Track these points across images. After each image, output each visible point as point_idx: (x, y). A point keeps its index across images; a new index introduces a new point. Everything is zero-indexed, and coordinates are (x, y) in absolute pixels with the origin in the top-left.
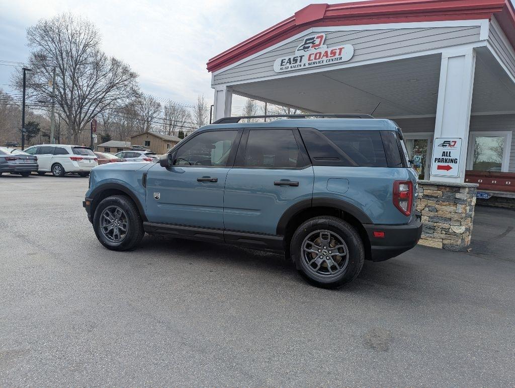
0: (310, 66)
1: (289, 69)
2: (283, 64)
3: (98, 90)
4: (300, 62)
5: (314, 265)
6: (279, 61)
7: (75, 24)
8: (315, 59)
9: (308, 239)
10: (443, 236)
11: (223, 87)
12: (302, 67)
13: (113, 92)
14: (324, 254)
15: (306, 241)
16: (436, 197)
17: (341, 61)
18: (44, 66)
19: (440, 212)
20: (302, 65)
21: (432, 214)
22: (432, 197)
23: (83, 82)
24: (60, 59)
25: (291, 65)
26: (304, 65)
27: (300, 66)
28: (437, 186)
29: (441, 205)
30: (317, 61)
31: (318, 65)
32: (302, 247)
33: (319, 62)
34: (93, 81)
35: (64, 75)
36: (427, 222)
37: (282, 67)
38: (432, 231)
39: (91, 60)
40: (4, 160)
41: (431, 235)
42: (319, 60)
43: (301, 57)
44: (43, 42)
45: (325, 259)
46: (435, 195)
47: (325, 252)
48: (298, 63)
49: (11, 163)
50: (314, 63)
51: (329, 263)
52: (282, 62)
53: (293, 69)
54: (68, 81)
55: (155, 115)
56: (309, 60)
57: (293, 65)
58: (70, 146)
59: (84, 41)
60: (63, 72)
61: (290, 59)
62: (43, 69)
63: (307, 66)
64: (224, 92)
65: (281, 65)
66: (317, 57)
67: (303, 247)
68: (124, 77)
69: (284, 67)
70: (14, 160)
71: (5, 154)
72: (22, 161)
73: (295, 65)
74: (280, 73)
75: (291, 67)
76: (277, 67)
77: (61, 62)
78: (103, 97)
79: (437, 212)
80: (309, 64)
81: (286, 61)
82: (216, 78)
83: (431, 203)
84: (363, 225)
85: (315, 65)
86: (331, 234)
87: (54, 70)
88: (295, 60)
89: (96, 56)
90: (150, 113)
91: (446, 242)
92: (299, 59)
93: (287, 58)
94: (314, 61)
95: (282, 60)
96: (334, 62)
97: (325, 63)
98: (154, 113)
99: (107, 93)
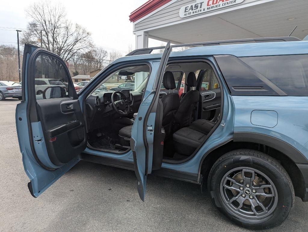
0: (209, 10)
1: (192, 14)
2: (187, 10)
3: (69, 44)
4: (201, 7)
5: (236, 204)
6: (183, 8)
8: (213, 4)
9: (228, 176)
11: (142, 33)
12: (202, 12)
13: (78, 45)
14: (246, 192)
15: (226, 177)
17: (235, 3)
18: (36, 30)
20: (202, 10)
23: (60, 39)
24: (44, 25)
25: (193, 11)
26: (204, 10)
27: (201, 11)
30: (215, 5)
31: (215, 8)
32: (221, 184)
33: (216, 6)
34: (65, 38)
35: (48, 36)
37: (186, 13)
39: (63, 25)
40: (6, 89)
42: (216, 4)
43: (201, 3)
44: (34, 15)
45: (247, 197)
47: (249, 191)
48: (199, 9)
49: (10, 91)
50: (212, 7)
51: (253, 203)
52: (186, 9)
53: (195, 14)
54: (51, 39)
55: (104, 58)
56: (208, 5)
57: (194, 11)
58: (48, 79)
59: (58, 14)
60: (47, 33)
61: (192, 6)
62: (35, 32)
63: (206, 10)
64: (143, 36)
65: (185, 12)
66: (215, 2)
67: (223, 184)
68: (84, 35)
69: (187, 13)
70: (12, 89)
71: (6, 85)
72: (17, 90)
73: (196, 10)
74: (184, 18)
75: (193, 12)
76: (182, 14)
77: (45, 27)
78: (72, 49)
80: (208, 9)
81: (189, 8)
82: (137, 26)
84: (298, 165)
85: (213, 9)
86: (255, 173)
87: (41, 32)
88: (196, 7)
89: (66, 22)
90: (101, 57)
92: (199, 5)
93: (190, 6)
94: (212, 5)
95: (186, 8)
96: (229, 5)
97: (221, 6)
98: (104, 57)
99: (74, 45)
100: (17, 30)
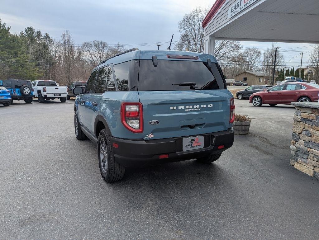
1: (235, 14)
4: (240, 5)
6: (230, 9)
7: (202, 12)
10: (315, 163)
11: (208, 37)
12: (241, 9)
16: (311, 121)
19: (313, 137)
21: (307, 138)
22: (308, 120)
25: (236, 10)
26: (242, 8)
28: (312, 108)
29: (314, 130)
31: (249, 4)
33: (250, 2)
35: (196, 43)
36: (302, 147)
38: (305, 157)
41: (305, 160)
43: (241, 1)
46: (311, 119)
48: (239, 7)
50: (247, 4)
52: (232, 9)
53: (237, 13)
56: (245, 2)
63: (244, 8)
65: (232, 12)
74: (232, 18)
76: (230, 14)
77: (194, 37)
78: (218, 53)
79: (311, 136)
80: (244, 6)
81: (233, 8)
82: (206, 32)
83: (307, 126)
88: (238, 5)
90: (253, 59)
91: (317, 170)
92: (240, 3)
93: (234, 5)
94: (247, 2)
95: (232, 8)
97: (252, 2)
98: (257, 58)
99: (220, 50)
100: (158, 45)
